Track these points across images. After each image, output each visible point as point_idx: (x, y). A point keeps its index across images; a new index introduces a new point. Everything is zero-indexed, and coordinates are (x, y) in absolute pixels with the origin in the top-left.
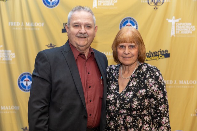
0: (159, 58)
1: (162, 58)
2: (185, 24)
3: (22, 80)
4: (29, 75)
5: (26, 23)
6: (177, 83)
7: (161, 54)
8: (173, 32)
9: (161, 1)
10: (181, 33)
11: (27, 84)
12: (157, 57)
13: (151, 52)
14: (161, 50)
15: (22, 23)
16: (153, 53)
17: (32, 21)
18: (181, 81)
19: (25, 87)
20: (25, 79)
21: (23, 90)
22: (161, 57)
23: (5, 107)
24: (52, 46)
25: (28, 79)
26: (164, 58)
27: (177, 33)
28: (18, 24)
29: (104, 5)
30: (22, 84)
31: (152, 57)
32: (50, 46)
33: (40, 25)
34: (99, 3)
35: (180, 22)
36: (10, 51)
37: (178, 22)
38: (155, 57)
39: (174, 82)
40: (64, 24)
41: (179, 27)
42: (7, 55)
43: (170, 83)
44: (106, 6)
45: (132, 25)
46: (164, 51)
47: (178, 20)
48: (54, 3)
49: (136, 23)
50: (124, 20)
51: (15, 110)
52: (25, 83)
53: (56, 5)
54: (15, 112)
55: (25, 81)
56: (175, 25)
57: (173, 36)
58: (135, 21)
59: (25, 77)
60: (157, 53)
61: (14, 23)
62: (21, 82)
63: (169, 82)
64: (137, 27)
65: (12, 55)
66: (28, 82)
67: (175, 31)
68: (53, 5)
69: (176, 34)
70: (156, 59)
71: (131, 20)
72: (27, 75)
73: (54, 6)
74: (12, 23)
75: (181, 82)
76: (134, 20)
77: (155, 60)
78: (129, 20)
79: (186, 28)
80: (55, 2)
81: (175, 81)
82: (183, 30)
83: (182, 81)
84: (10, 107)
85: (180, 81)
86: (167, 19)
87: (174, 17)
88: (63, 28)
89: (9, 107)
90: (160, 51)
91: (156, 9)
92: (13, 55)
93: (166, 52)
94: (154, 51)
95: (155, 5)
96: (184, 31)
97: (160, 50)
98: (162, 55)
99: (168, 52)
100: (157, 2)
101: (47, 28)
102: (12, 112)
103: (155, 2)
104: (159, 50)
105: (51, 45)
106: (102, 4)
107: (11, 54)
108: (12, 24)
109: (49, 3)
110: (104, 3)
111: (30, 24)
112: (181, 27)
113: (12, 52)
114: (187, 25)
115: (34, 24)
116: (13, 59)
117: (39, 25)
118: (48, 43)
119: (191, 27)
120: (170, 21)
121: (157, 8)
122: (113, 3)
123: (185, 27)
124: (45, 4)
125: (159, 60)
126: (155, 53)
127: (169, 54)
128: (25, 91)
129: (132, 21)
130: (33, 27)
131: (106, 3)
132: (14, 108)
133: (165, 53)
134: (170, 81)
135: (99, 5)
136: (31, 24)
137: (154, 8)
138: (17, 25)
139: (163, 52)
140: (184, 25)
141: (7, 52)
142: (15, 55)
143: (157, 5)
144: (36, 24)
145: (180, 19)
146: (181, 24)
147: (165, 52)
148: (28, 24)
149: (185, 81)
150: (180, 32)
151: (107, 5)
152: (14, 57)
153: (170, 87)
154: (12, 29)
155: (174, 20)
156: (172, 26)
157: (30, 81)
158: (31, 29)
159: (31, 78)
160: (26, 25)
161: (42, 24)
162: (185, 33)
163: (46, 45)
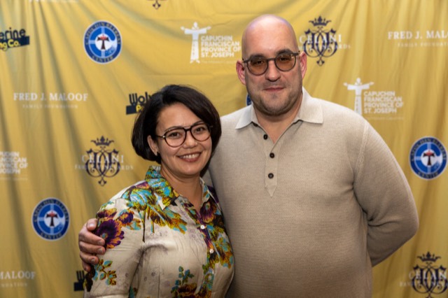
2: (383, 94)
3: (42, 215)
4: (56, 205)
5: (51, 95)
8: (357, 109)
9: (331, 48)
10: (375, 112)
11: (52, 224)
15: (43, 94)
17: (61, 89)
19: (48, 230)
20: (49, 213)
21: (44, 236)
23: (5, 274)
24: (105, 141)
25: (55, 213)
27: (366, 112)
28: (34, 97)
29: (213, 55)
30: (43, 223)
32: (100, 141)
33: (79, 97)
34: (204, 51)
35: (371, 89)
36: (16, 154)
37: (368, 90)
40: (130, 96)
41: (369, 99)
42: (10, 163)
44: (219, 59)
47: (367, 86)
48: (110, 52)
51: (24, 280)
52: (47, 221)
53: (114, 56)
54: (26, 285)
55: (48, 216)
56: (362, 96)
59: (48, 208)
61: (26, 94)
62: (39, 219)
65: (21, 162)
66: (55, 219)
67: (363, 108)
68: (108, 57)
69: (364, 114)
72: (52, 205)
73: (110, 60)
74: (20, 94)
79: (384, 102)
80: (112, 52)
84: (16, 274)
86: (345, 84)
87: (359, 80)
88: (129, 104)
89: (13, 273)
91: (321, 63)
92: (24, 163)
95: (318, 55)
96: (379, 107)
100: (322, 50)
101: (94, 103)
102: (20, 285)
103: (318, 50)
105: (103, 139)
106: (210, 54)
107: (19, 160)
108: (21, 98)
109: (99, 53)
110: (214, 52)
111: (58, 96)
112: (373, 100)
113: (21, 156)
114: (386, 96)
115: (66, 96)
116: (22, 170)
117: (77, 97)
118: (97, 136)
119: (395, 99)
120: (351, 87)
121: (323, 62)
122: (232, 51)
123: (383, 99)
124: (91, 55)
128: (47, 237)
130: (65, 103)
131: (217, 51)
132: (24, 275)
135: (203, 56)
136: (61, 97)
137: (318, 62)
138: (32, 99)
140: (380, 96)
141: (10, 157)
142: (28, 161)
143: (322, 55)
144: (71, 97)
145: (372, 83)
146: (374, 93)
148: (53, 97)
150: (373, 110)
151: (221, 55)
152: (25, 166)
154: (22, 107)
155: (359, 85)
156: (356, 98)
157: (58, 216)
158: (61, 106)
159: (61, 210)
160: (50, 99)
161: (83, 96)
162: (383, 112)
163: (92, 141)
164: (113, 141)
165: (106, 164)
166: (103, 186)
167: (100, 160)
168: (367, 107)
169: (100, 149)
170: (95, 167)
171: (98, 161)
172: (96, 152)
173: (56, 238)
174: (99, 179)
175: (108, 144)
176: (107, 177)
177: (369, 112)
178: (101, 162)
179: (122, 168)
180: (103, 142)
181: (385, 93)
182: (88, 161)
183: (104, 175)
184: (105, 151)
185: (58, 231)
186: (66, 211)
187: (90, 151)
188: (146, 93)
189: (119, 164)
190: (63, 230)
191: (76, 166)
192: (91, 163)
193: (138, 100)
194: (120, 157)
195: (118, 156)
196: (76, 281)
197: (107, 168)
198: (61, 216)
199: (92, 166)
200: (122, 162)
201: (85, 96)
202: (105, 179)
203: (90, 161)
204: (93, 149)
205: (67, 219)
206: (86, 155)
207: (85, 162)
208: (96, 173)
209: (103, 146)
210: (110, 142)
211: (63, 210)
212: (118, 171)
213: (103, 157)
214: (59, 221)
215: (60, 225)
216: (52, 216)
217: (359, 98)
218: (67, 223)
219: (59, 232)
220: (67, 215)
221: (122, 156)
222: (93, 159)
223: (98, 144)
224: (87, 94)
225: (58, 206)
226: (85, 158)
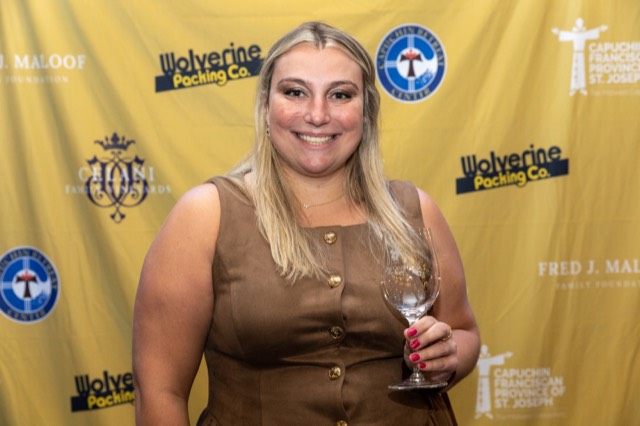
0: (528, 179)
1: (540, 178)
2: (624, 47)
3: (8, 279)
4: (33, 258)
5: (17, 58)
6: (597, 272)
7: (534, 164)
8: (576, 77)
10: (609, 82)
11: (27, 293)
12: (520, 176)
13: (496, 155)
14: (536, 149)
15: (2, 58)
16: (505, 158)
17: (36, 47)
18: (612, 263)
19: (20, 304)
20: (21, 273)
21: (13, 315)
22: (534, 173)
24: (120, 142)
25: (32, 273)
26: (546, 177)
27: (593, 81)
30: (10, 293)
31: (500, 174)
32: (110, 142)
33: (69, 62)
35: (602, 39)
37: (597, 41)
38: (513, 175)
39: (585, 267)
40: (161, 57)
41: (599, 58)
43: (573, 272)
45: (423, 57)
46: (547, 150)
47: (594, 34)
49: (439, 47)
50: (393, 36)
52: (19, 289)
55: (19, 280)
56: (587, 53)
57: (578, 93)
58: (434, 40)
59: (19, 266)
60: (518, 158)
62: (3, 286)
63: (568, 268)
64: (442, 61)
66: (32, 285)
67: (587, 74)
69: (588, 86)
70: (517, 183)
71: (419, 36)
72: (26, 259)
75: (612, 267)
76: (429, 36)
77: (514, 187)
78: (411, 37)
79: (626, 63)
81: (592, 263)
82: (615, 70)
83: (617, 263)
85: (608, 263)
86: (555, 31)
87: (580, 22)
88: (161, 73)
90: (533, 153)
93: (555, 156)
94: (509, 154)
96: (618, 72)
97: (532, 146)
98: (540, 166)
99: (563, 156)
101: (96, 73)
104: (529, 149)
105: (115, 138)
111: (31, 61)
112: (606, 57)
114: (630, 51)
115: (46, 61)
117: (64, 62)
118: (104, 134)
120: (565, 36)
123: (623, 57)
125: (529, 184)
126: (511, 161)
127: (565, 163)
128: (20, 318)
129: (424, 39)
130: (44, 73)
133: (549, 160)
134: (573, 264)
136: (36, 62)
139: (541, 156)
140: (619, 52)
144: (56, 61)
145: (604, 28)
146: (608, 46)
147: (550, 153)
148: (22, 62)
149: (626, 263)
150: (605, 77)
153: (571, 286)
155: (580, 31)
156: (575, 56)
157: (38, 279)
158: (36, 80)
159: (43, 268)
160: (16, 66)
161: (77, 60)
162: (625, 81)
163: (97, 142)
164: (133, 142)
165: (123, 183)
166: (118, 222)
167: (112, 176)
168: (594, 72)
169: (112, 157)
170: (103, 189)
171: (108, 179)
172: (104, 161)
173: (35, 318)
174: (112, 210)
175: (124, 147)
176: (125, 206)
177: (599, 81)
178: (115, 180)
179: (152, 190)
180: (116, 143)
181: (629, 46)
182: (91, 178)
183: (121, 204)
184: (121, 160)
185: (40, 305)
186: (52, 269)
187: (94, 161)
188: (191, 52)
189: (145, 183)
190: (48, 304)
191: (67, 189)
192: (95, 183)
193: (177, 65)
194: (147, 171)
195: (143, 169)
196: (75, 393)
197: (126, 190)
198: (44, 279)
199: (98, 187)
200: (151, 179)
201: (81, 60)
202: (123, 210)
203: (95, 179)
204: (99, 157)
205: (54, 284)
206: (86, 168)
207: (86, 180)
208: (106, 200)
209: (116, 151)
210: (129, 143)
211: (45, 269)
212: (145, 195)
213: (117, 171)
214: (40, 289)
215: (42, 295)
216: (28, 280)
217: (581, 57)
218: (54, 292)
219: (41, 308)
220: (54, 276)
221: (151, 169)
222: (99, 174)
223: (106, 148)
224: (84, 56)
225: (38, 261)
226: (84, 172)
